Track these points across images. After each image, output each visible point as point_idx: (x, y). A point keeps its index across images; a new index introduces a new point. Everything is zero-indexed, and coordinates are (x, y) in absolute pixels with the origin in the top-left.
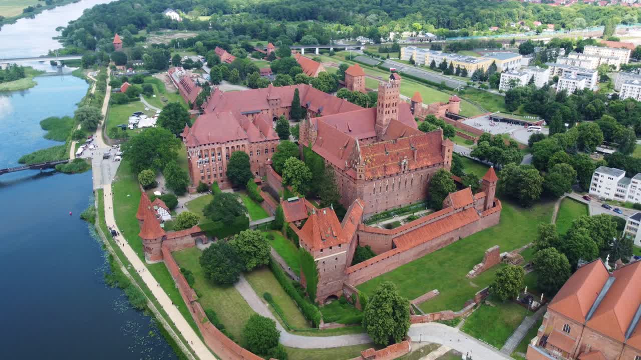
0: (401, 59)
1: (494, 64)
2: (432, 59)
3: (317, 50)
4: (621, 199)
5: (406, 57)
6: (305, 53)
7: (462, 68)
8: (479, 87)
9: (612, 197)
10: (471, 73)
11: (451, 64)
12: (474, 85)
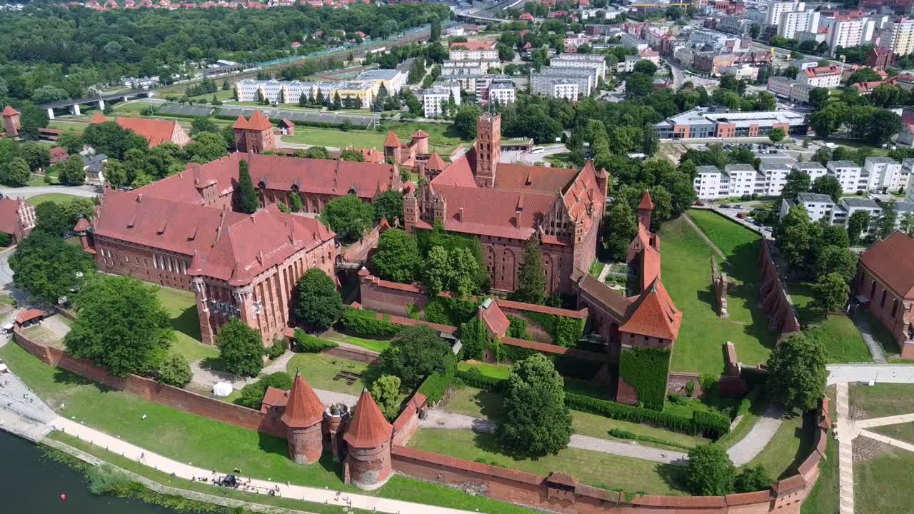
0: (240, 100)
1: (382, 86)
2: (300, 93)
3: (77, 108)
4: (725, 196)
5: (248, 96)
6: (55, 115)
7: (355, 97)
8: (401, 118)
9: (717, 196)
10: (367, 102)
11: (337, 96)
12: (392, 116)
